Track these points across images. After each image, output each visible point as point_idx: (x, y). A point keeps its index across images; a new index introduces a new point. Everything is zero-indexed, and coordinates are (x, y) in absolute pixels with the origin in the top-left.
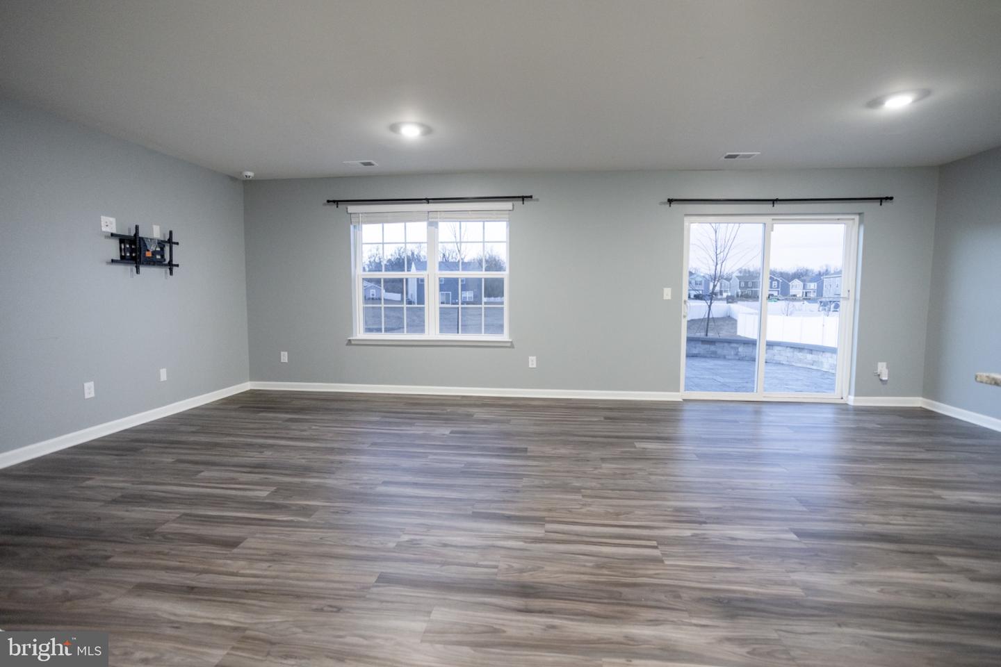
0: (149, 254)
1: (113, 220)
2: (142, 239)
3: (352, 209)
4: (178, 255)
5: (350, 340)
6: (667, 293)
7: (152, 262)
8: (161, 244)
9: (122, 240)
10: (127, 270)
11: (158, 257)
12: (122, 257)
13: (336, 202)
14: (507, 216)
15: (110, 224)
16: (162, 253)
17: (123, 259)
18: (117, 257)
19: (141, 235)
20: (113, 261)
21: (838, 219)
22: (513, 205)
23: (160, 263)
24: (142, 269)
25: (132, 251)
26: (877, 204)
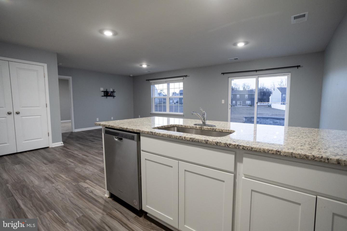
0: (109, 94)
1: (103, 88)
2: (108, 91)
3: (151, 81)
4: (115, 94)
5: (151, 113)
6: (223, 102)
7: (110, 96)
8: (112, 92)
9: (104, 92)
10: (105, 98)
11: (111, 95)
12: (104, 95)
13: (149, 80)
14: (182, 81)
15: (102, 89)
16: (112, 94)
17: (104, 96)
18: (103, 95)
19: (107, 91)
20: (102, 96)
21: (284, 75)
22: (184, 78)
23: (112, 96)
24: (108, 97)
25: (106, 94)
26: (296, 68)
